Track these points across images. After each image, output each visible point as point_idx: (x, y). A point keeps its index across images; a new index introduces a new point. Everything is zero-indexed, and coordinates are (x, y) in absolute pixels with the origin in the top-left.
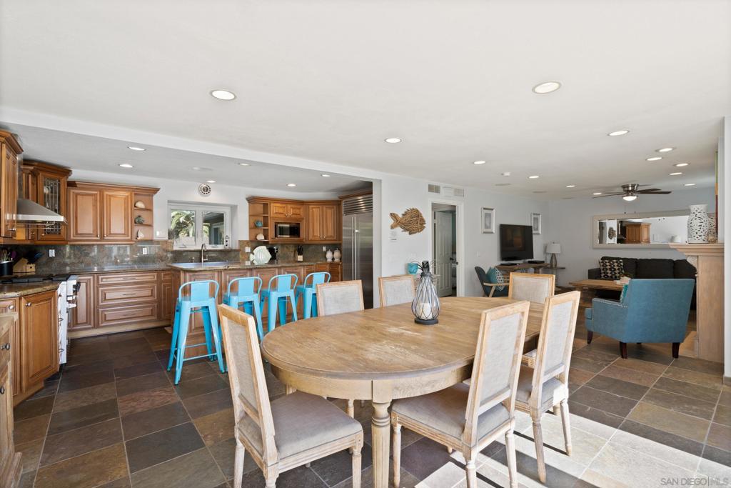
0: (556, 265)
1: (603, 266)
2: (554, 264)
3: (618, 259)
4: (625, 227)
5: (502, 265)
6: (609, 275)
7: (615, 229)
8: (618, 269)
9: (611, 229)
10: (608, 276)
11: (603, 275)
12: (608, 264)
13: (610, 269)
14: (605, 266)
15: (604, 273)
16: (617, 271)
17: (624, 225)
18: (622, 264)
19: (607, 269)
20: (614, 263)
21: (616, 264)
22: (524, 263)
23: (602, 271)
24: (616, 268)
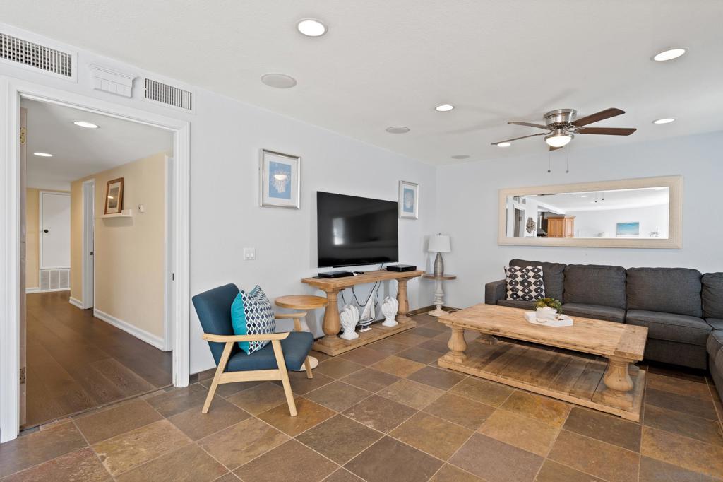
0: (442, 273)
1: (510, 276)
2: (439, 270)
3: (535, 264)
4: (547, 221)
5: (322, 276)
6: (520, 293)
7: (535, 220)
8: (535, 283)
9: (530, 220)
10: (518, 296)
11: (510, 293)
12: (519, 273)
13: (522, 283)
14: (513, 277)
15: (512, 290)
16: (533, 287)
17: (545, 218)
18: (541, 274)
19: (517, 283)
20: (528, 271)
21: (531, 274)
22: (381, 269)
23: (509, 287)
24: (532, 280)
